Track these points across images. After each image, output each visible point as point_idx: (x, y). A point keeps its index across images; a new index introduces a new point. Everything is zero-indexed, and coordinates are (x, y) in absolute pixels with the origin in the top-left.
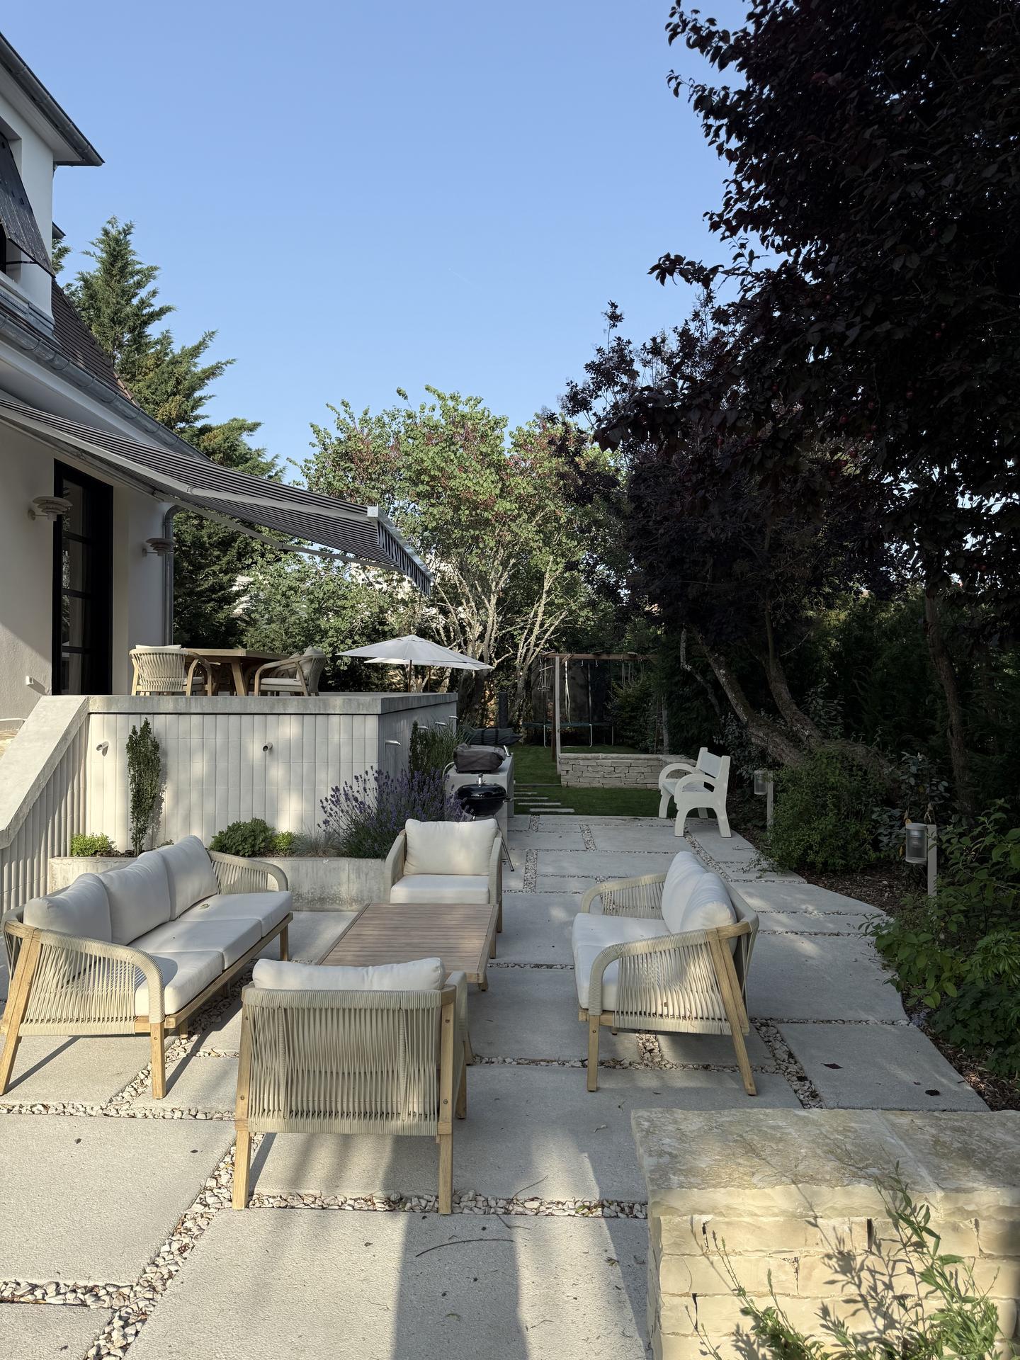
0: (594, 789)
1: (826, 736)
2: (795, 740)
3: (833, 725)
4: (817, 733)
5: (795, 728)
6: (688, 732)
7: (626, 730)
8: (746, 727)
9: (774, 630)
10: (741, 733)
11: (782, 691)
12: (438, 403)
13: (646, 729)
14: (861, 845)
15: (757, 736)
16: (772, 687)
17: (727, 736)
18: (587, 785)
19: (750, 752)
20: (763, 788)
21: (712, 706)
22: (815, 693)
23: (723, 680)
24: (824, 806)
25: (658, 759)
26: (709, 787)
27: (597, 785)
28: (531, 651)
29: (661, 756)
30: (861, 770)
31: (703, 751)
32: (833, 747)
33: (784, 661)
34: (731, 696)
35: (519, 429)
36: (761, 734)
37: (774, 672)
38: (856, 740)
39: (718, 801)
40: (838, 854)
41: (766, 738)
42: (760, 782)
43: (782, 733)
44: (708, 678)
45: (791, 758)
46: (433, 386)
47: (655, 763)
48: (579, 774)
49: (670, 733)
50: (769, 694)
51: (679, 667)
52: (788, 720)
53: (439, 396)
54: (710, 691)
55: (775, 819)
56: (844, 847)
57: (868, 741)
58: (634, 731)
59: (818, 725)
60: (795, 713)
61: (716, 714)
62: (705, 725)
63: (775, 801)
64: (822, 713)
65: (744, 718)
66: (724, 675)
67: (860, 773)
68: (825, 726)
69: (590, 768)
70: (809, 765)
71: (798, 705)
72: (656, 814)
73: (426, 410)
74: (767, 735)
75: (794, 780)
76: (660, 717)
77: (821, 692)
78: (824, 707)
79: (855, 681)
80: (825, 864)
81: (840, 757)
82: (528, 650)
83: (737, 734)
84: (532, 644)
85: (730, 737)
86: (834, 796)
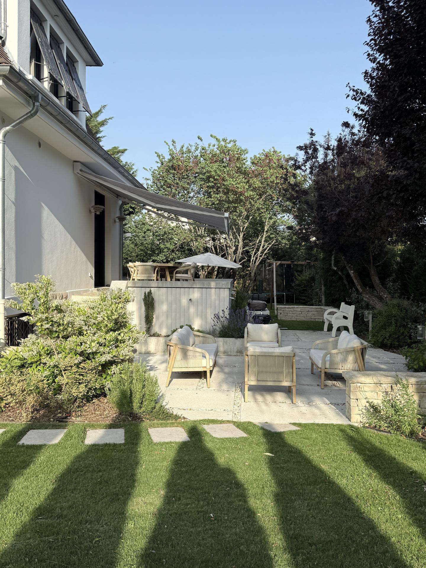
0: (293, 321)
1: (393, 297)
2: (381, 299)
3: (396, 293)
4: (389, 296)
5: (381, 294)
6: (334, 296)
7: (301, 296)
8: (361, 294)
9: (373, 256)
10: (358, 297)
11: (376, 280)
12: (216, 143)
13: (311, 295)
14: (404, 337)
15: (366, 297)
16: (372, 278)
17: (352, 298)
18: (290, 319)
19: (362, 305)
20: (367, 318)
21: (345, 285)
22: (389, 280)
23: (352, 275)
24: (391, 323)
25: (321, 308)
26: (345, 318)
27: (294, 319)
28: (258, 259)
29: (322, 307)
30: (405, 309)
31: (343, 304)
32: (395, 301)
33: (377, 267)
34: (355, 281)
35: (255, 156)
36: (367, 297)
37: (373, 272)
38: (404, 298)
39: (349, 323)
40: (396, 340)
41: (369, 298)
42: (367, 315)
43: (376, 296)
44: (344, 273)
45: (379, 306)
46: (214, 135)
47: (320, 310)
48: (286, 314)
49: (325, 297)
50: (370, 280)
51: (331, 268)
52: (378, 291)
53: (217, 139)
54: (344, 278)
55: (372, 328)
56: (398, 338)
57: (408, 299)
58: (305, 297)
59: (390, 293)
60: (381, 288)
61: (347, 289)
62: (342, 293)
63: (373, 321)
64: (392, 288)
65: (361, 290)
66: (353, 273)
67: (405, 311)
68: (393, 294)
69: (291, 312)
70: (386, 308)
71: (382, 285)
72: (323, 330)
73: (211, 147)
74: (370, 297)
75: (380, 313)
76: (321, 289)
77: (392, 280)
78: (392, 286)
79: (406, 275)
80: (391, 344)
81: (397, 305)
82: (256, 258)
83: (356, 297)
84: (259, 256)
85: (353, 298)
86: (395, 319)
